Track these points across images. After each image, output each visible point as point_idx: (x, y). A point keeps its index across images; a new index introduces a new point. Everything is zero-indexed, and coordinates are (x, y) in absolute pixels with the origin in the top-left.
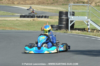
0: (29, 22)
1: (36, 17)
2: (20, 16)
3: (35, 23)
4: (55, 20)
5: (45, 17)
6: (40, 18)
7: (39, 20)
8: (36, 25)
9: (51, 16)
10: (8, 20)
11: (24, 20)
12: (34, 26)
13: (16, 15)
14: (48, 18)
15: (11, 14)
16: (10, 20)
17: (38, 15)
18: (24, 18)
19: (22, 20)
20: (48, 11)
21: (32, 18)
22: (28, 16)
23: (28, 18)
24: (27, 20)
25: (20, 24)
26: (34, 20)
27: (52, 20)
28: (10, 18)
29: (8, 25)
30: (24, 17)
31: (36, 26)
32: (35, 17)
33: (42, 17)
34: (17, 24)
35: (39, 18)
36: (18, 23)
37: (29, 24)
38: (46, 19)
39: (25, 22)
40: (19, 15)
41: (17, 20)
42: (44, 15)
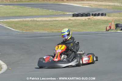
0: (84, 22)
1: (91, 15)
2: (72, 15)
3: (91, 23)
4: (114, 18)
5: (102, 15)
6: (96, 16)
7: (96, 19)
8: (92, 24)
9: (109, 13)
10: (60, 21)
11: (77, 19)
12: (90, 25)
13: (68, 13)
14: (106, 16)
15: (61, 13)
16: (61, 20)
17: (94, 13)
18: (77, 17)
19: (75, 20)
20: (103, 7)
21: (86, 16)
22: (82, 15)
23: (82, 16)
24: (81, 19)
25: (74, 25)
26: (89, 19)
27: (110, 17)
28: (61, 18)
29: (61, 25)
30: (77, 15)
31: (93, 26)
32: (89, 15)
33: (98, 15)
34: (71, 25)
35: (94, 16)
36: (71, 23)
37: (84, 24)
38: (103, 17)
39: (79, 21)
40: (71, 13)
41: (70, 20)
42: (101, 13)
